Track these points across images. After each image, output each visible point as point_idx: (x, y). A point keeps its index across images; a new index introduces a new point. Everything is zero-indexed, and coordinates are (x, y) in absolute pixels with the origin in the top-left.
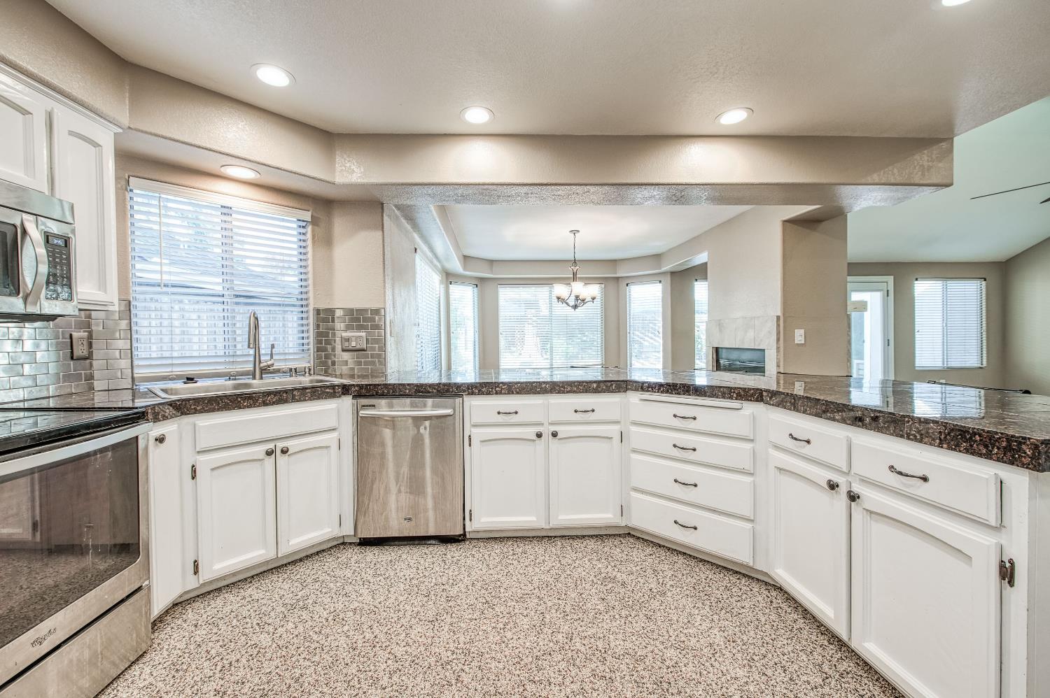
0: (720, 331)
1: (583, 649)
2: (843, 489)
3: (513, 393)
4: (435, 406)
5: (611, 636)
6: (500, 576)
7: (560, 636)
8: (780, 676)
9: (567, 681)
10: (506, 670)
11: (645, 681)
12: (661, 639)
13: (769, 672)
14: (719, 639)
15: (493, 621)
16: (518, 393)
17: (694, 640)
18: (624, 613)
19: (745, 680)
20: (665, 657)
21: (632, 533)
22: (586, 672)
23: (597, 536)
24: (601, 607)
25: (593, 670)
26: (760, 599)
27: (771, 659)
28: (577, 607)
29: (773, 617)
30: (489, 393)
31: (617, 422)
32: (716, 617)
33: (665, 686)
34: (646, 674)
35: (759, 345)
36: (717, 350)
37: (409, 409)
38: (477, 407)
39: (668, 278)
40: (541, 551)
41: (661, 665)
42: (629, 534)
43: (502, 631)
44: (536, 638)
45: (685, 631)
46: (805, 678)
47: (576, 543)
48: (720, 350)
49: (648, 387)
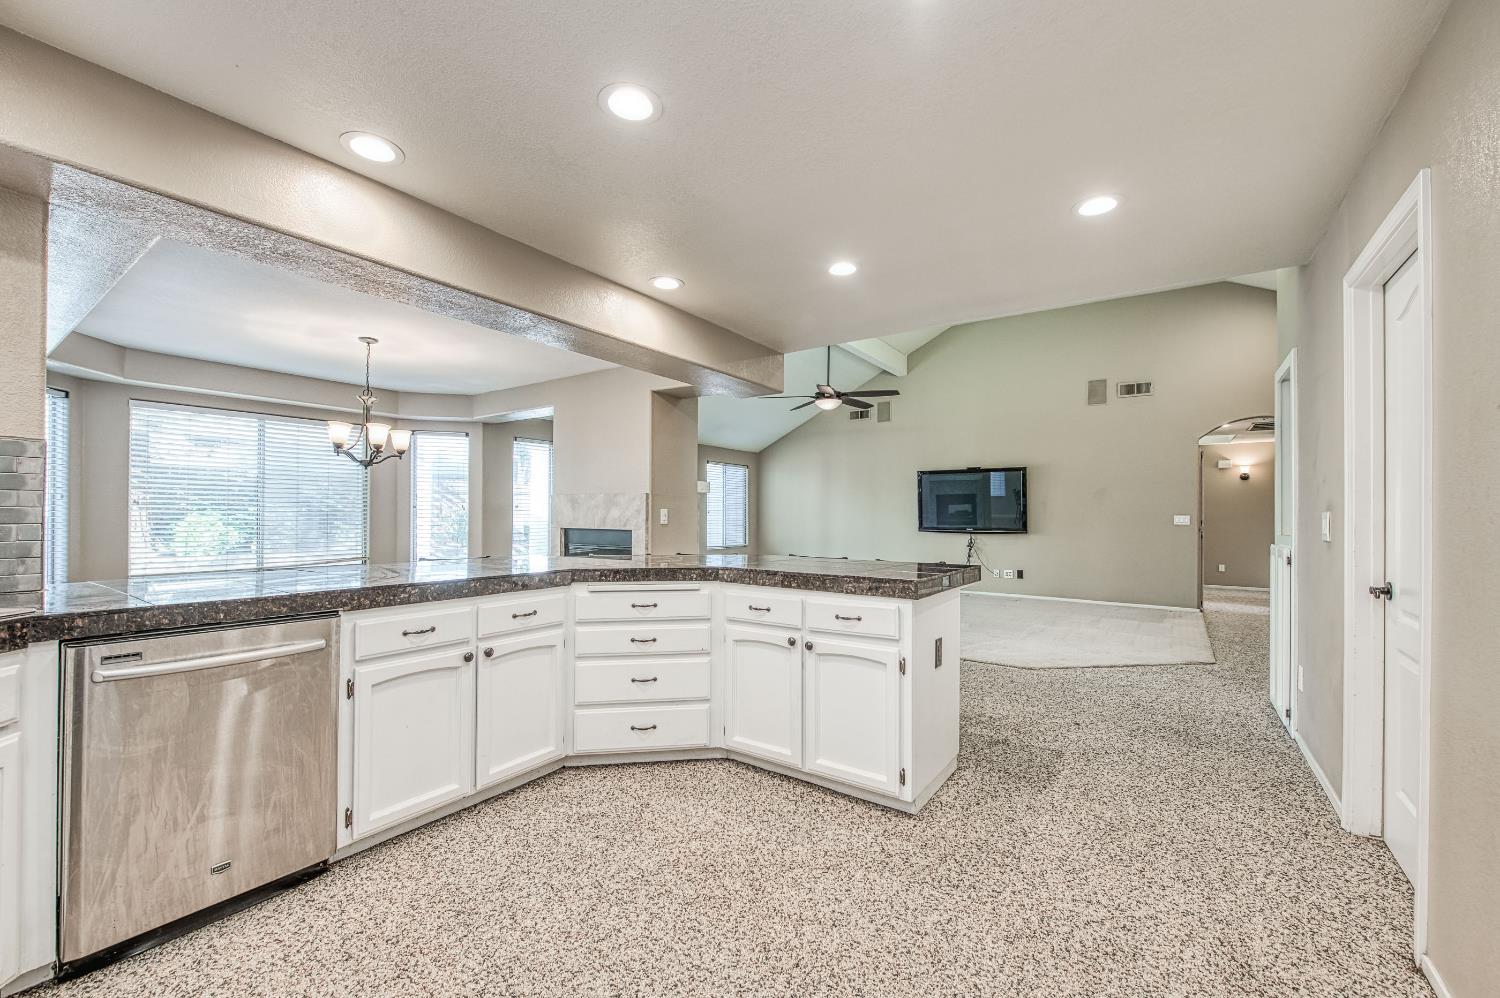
0: (574, 508)
1: (620, 886)
2: (799, 643)
3: (428, 600)
4: (287, 638)
5: (635, 861)
6: (444, 879)
7: (587, 890)
8: (772, 818)
9: (633, 917)
10: (562, 952)
11: (693, 875)
12: (678, 840)
13: (765, 818)
14: (719, 816)
15: (492, 923)
16: (435, 599)
17: (702, 827)
18: (628, 837)
19: (756, 832)
20: (692, 850)
21: (567, 764)
22: (642, 900)
23: (529, 784)
24: (602, 844)
25: (646, 896)
26: (721, 773)
27: (759, 810)
28: (578, 857)
29: (739, 781)
30: (388, 604)
31: (559, 625)
32: (703, 802)
33: (711, 869)
34: (690, 870)
35: (625, 525)
36: (566, 531)
37: (236, 650)
38: (363, 630)
39: (480, 431)
40: (472, 828)
41: (695, 858)
42: (564, 767)
43: (515, 925)
44: (563, 907)
45: (690, 823)
46: (785, 810)
47: (509, 800)
48: (570, 532)
49: (601, 576)
